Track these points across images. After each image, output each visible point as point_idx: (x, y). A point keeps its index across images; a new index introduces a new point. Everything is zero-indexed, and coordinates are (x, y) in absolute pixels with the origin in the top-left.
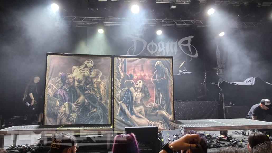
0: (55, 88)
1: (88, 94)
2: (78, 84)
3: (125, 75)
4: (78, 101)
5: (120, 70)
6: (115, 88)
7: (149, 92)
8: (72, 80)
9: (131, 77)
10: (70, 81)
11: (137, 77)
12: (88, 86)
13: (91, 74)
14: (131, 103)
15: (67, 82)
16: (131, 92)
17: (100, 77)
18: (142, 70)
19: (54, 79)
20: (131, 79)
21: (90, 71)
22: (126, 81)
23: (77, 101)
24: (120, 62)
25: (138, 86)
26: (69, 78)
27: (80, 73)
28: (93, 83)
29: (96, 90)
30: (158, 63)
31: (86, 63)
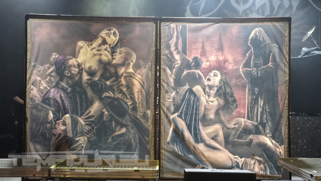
0: (45, 85)
1: (109, 97)
2: (88, 77)
3: (183, 60)
4: (90, 112)
5: (173, 49)
6: (164, 88)
7: (235, 95)
8: (77, 70)
9: (197, 64)
10: (73, 72)
11: (208, 63)
12: (108, 83)
13: (114, 57)
14: (196, 117)
15: (68, 73)
16: (195, 95)
17: (132, 64)
18: (221, 49)
19: (41, 68)
20: (196, 69)
21: (113, 52)
22: (185, 73)
23: (87, 112)
24: (174, 33)
25: (210, 83)
26: (71, 66)
27: (92, 55)
28: (117, 77)
29: (124, 90)
30: (255, 34)
31: (103, 34)
